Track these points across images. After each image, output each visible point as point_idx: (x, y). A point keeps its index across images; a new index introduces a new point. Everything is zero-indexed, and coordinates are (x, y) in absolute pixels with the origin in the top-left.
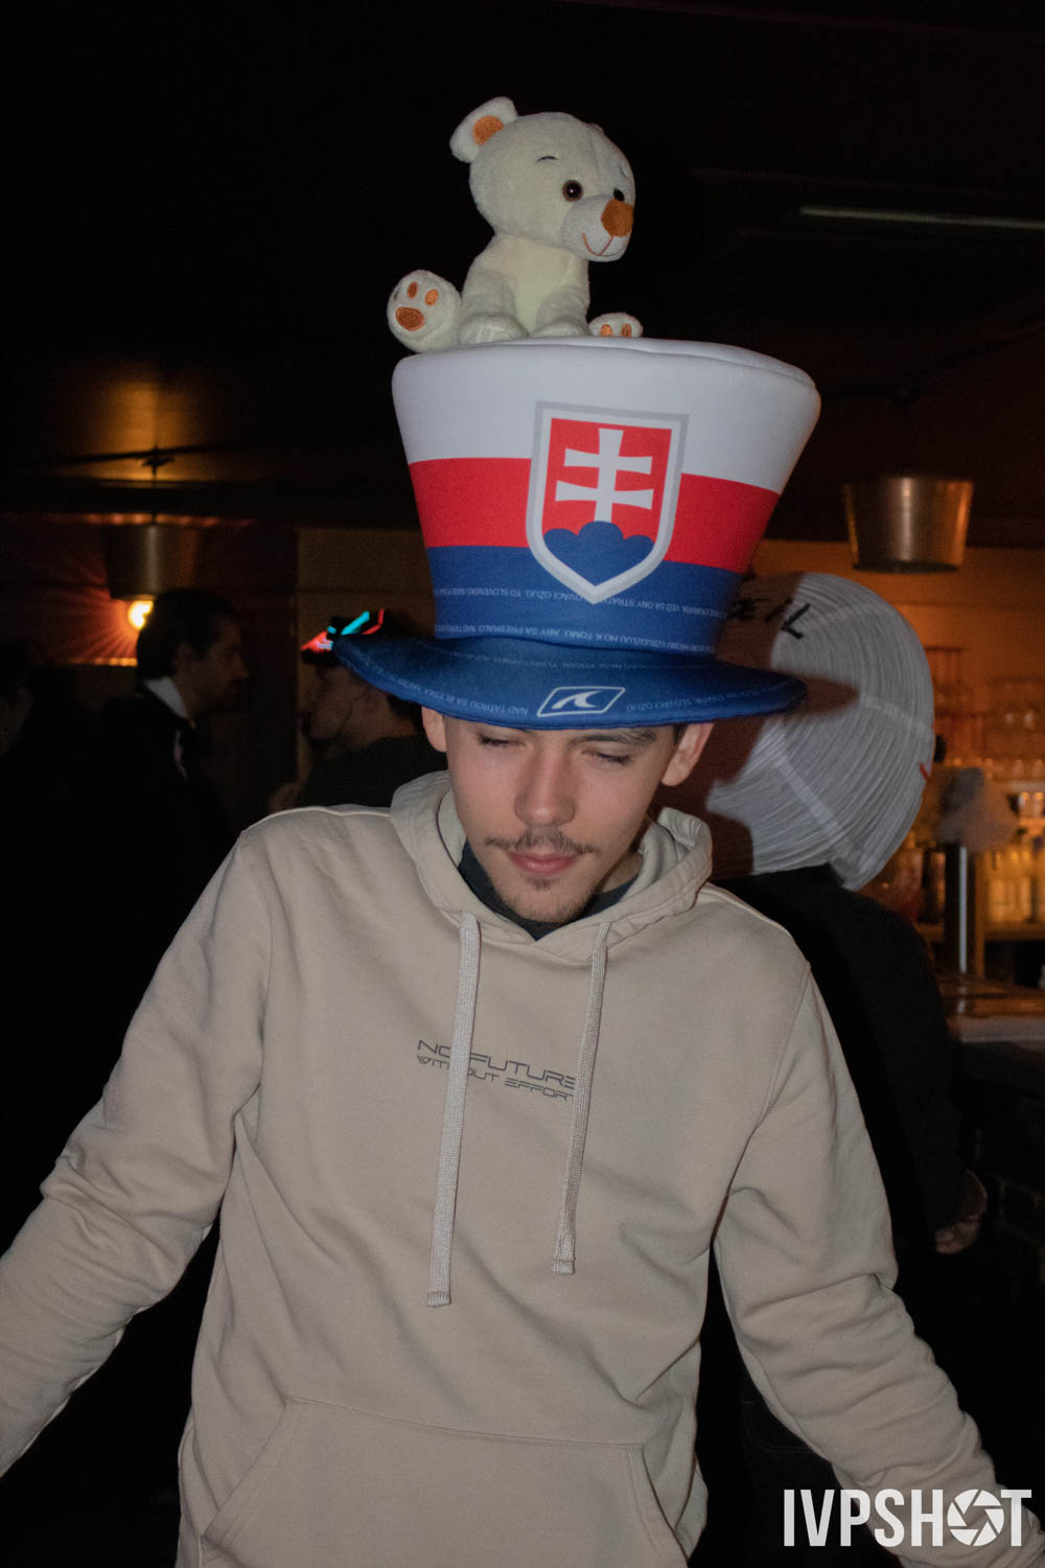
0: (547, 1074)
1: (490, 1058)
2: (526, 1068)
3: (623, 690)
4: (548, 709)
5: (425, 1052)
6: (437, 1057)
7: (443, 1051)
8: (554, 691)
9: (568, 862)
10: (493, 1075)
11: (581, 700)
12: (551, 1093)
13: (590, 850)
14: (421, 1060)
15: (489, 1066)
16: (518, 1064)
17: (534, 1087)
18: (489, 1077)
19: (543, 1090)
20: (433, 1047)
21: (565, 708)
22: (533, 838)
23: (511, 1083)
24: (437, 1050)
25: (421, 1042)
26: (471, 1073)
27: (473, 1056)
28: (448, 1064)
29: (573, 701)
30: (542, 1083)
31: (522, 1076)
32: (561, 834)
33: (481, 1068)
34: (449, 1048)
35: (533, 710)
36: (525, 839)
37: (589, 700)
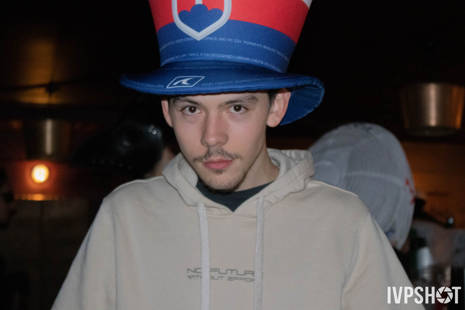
0: (246, 272)
1: (219, 270)
2: (236, 271)
3: (204, 77)
4: (171, 85)
5: (191, 273)
6: (195, 274)
7: (198, 271)
8: (175, 79)
9: (228, 163)
10: (222, 277)
11: (184, 82)
12: (249, 280)
13: (237, 157)
14: (190, 277)
15: (219, 273)
16: (232, 270)
17: (241, 279)
18: (220, 278)
19: (245, 279)
20: (193, 270)
21: (178, 85)
22: (211, 152)
23: (230, 279)
24: (195, 271)
25: (188, 269)
26: (212, 278)
27: (212, 270)
28: (201, 276)
29: (181, 82)
30: (245, 277)
31: (234, 275)
32: (222, 150)
33: (216, 275)
34: (200, 269)
35: (165, 87)
36: (208, 154)
37: (188, 82)
